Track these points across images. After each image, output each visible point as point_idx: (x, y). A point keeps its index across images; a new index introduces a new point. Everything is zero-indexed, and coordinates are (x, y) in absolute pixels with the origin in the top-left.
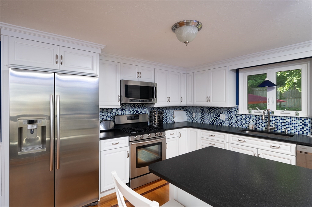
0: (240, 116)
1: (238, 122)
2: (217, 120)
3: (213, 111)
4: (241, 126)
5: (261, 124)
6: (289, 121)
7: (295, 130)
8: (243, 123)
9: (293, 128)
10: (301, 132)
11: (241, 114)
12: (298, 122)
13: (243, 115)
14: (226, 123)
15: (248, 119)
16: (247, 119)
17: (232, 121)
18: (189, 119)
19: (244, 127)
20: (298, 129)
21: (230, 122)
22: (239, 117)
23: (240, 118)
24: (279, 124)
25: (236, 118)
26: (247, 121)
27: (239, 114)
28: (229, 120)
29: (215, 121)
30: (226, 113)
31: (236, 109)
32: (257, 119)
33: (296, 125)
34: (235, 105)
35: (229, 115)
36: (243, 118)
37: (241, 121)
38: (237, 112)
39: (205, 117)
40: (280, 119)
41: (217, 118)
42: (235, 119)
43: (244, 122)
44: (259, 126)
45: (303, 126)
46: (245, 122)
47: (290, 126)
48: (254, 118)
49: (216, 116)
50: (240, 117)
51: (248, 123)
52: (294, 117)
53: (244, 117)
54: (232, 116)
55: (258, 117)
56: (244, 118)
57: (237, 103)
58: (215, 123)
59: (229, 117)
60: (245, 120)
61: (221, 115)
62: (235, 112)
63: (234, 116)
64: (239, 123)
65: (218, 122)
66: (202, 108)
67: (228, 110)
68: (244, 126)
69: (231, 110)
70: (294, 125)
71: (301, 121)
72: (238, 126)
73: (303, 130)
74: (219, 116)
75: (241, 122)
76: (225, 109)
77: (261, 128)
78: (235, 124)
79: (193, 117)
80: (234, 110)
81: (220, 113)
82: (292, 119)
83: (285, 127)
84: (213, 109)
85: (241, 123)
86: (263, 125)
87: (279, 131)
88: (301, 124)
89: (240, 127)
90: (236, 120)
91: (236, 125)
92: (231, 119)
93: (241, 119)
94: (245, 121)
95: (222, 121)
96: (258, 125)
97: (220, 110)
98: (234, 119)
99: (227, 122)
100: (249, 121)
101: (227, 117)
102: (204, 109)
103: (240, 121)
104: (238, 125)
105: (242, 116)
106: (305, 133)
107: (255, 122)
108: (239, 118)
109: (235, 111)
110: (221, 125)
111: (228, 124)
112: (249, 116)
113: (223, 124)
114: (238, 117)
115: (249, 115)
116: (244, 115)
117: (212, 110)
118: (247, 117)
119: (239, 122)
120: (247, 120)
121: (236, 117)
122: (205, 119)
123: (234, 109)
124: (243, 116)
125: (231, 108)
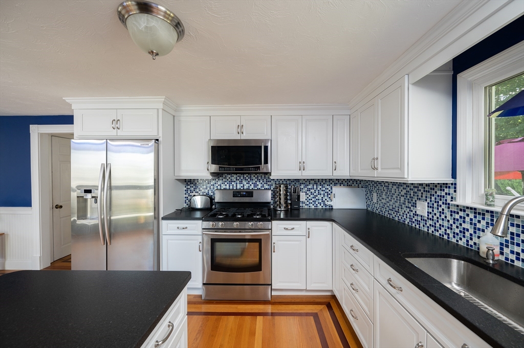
0: (461, 210)
1: (454, 226)
2: (412, 214)
3: (404, 191)
4: (464, 240)
8: (467, 234)
11: (464, 207)
13: (468, 208)
14: (428, 225)
15: (484, 223)
16: (479, 222)
17: (441, 222)
18: (368, 206)
19: (471, 246)
21: (438, 225)
22: (458, 213)
23: (461, 217)
25: (451, 215)
26: (479, 229)
27: (458, 206)
28: (435, 218)
29: (408, 216)
30: (428, 200)
31: (452, 191)
34: (449, 180)
35: (435, 205)
36: (467, 219)
38: (452, 198)
39: (391, 203)
41: (412, 208)
42: (449, 218)
43: (471, 231)
46: (475, 232)
49: (410, 205)
50: (461, 214)
53: (472, 216)
54: (440, 209)
56: (471, 220)
57: (454, 176)
58: (408, 220)
59: (436, 211)
60: (475, 224)
61: (418, 202)
62: (449, 199)
63: (446, 211)
64: (457, 231)
65: (414, 220)
66: (387, 184)
67: (433, 192)
68: (471, 243)
69: (439, 193)
72: (454, 240)
74: (415, 205)
75: (464, 229)
76: (427, 189)
78: (448, 231)
79: (374, 201)
80: (446, 194)
81: (416, 198)
84: (405, 186)
85: (464, 233)
89: (461, 243)
90: (451, 222)
91: (451, 235)
92: (438, 215)
93: (464, 222)
94: (475, 228)
95: (419, 219)
97: (416, 190)
98: (446, 217)
99: (431, 222)
101: (430, 210)
102: (390, 186)
103: (461, 224)
104: (454, 237)
105: (464, 211)
108: (457, 216)
109: (449, 194)
110: (417, 226)
111: (433, 229)
112: (488, 216)
113: (421, 225)
114: (454, 212)
115: (487, 211)
116: (471, 208)
117: (401, 188)
118: (479, 217)
119: (457, 227)
120: (478, 226)
121: (451, 211)
122: (391, 208)
123: (447, 190)
124: (468, 211)
125: (439, 187)
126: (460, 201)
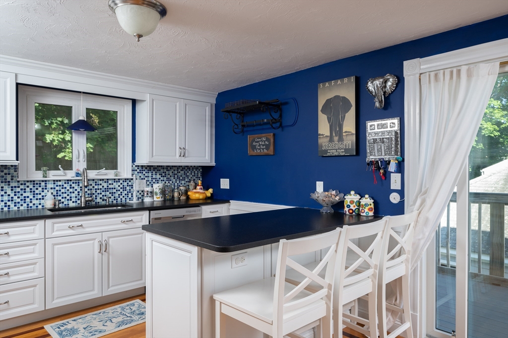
0: (22, 184)
1: (15, 198)
4: (25, 205)
5: (65, 195)
6: (105, 185)
7: (113, 197)
8: (28, 200)
9: (110, 195)
10: (119, 199)
11: (24, 181)
12: (116, 185)
13: (28, 181)
15: (40, 189)
16: (37, 189)
19: (31, 207)
20: (117, 195)
22: (19, 187)
23: (21, 189)
24: (94, 192)
25: (12, 190)
26: (37, 194)
27: (18, 182)
31: (12, 171)
32: (58, 188)
33: (114, 191)
36: (28, 190)
37: (25, 195)
38: (12, 177)
40: (94, 185)
42: (9, 192)
43: (31, 197)
44: (63, 200)
45: (121, 190)
46: (34, 197)
47: (108, 193)
48: (52, 186)
50: (22, 187)
51: (40, 197)
52: (112, 179)
53: (31, 186)
55: (59, 183)
56: (31, 189)
57: (17, 157)
60: (34, 192)
62: (9, 178)
63: (6, 187)
64: (19, 200)
68: (31, 205)
70: (111, 191)
71: (119, 184)
72: (16, 208)
73: (121, 197)
75: (25, 197)
77: (66, 203)
78: (9, 203)
80: (6, 174)
82: (110, 182)
83: (101, 196)
85: (25, 200)
86: (68, 198)
87: (94, 203)
88: (119, 188)
89: (22, 208)
90: (12, 195)
91: (12, 206)
93: (25, 192)
94: (34, 194)
96: (60, 198)
98: (6, 193)
100: (43, 194)
103: (22, 195)
104: (15, 206)
105: (25, 184)
106: (124, 199)
107: (55, 193)
108: (18, 190)
109: (9, 174)
112: (43, 184)
114: (15, 187)
115: (43, 181)
116: (31, 181)
118: (37, 186)
119: (18, 197)
120: (37, 192)
121: (12, 187)
123: (6, 171)
124: (28, 184)
126: (22, 178)
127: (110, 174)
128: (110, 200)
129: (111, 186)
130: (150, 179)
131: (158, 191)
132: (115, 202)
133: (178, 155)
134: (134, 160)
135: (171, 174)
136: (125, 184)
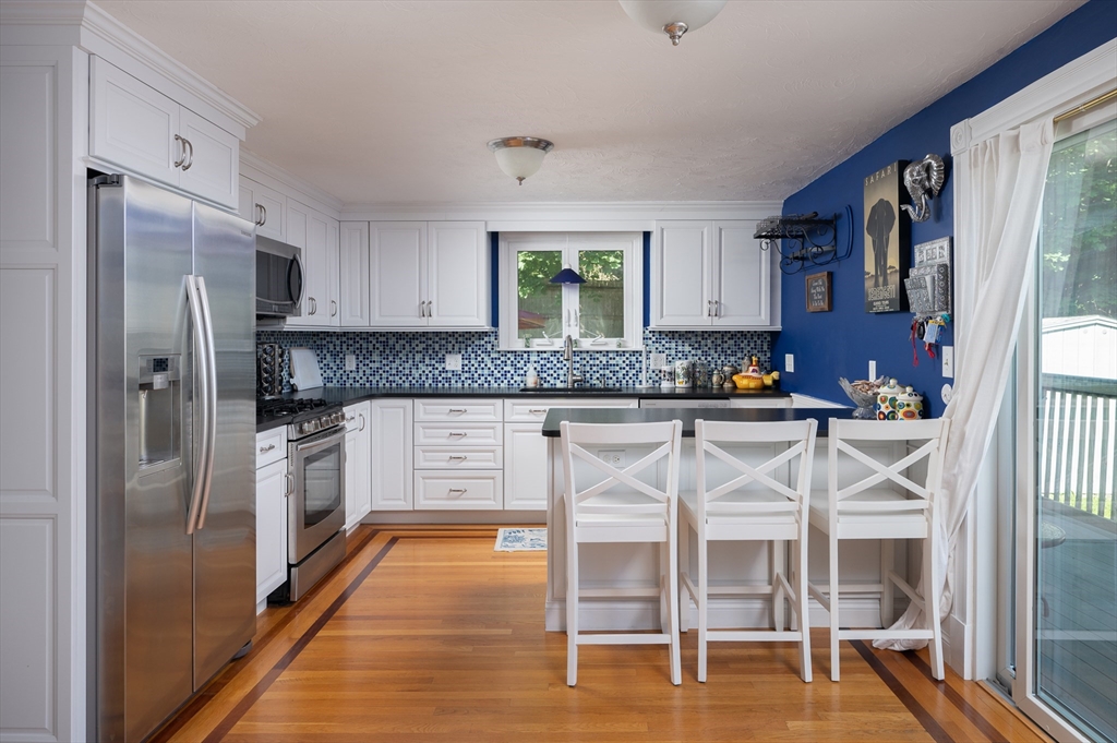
0: (502, 355)
1: (496, 372)
2: (437, 372)
3: (424, 346)
4: (506, 381)
5: (551, 372)
6: (604, 360)
7: (614, 378)
8: (509, 375)
9: (611, 375)
10: (624, 382)
11: (505, 352)
12: (619, 360)
13: (509, 352)
14: (463, 378)
15: (522, 362)
16: (519, 362)
17: (480, 372)
18: (330, 380)
19: (512, 384)
20: (620, 375)
21: (476, 375)
22: (499, 359)
23: (502, 362)
24: (588, 368)
25: (492, 362)
26: (519, 368)
27: (499, 352)
28: (473, 369)
29: (430, 375)
30: (463, 352)
31: (492, 339)
32: (542, 362)
33: (617, 368)
34: (487, 328)
35: (473, 355)
36: (509, 362)
37: (505, 369)
38: (493, 345)
39: (394, 365)
40: (588, 359)
41: (437, 365)
42: (489, 365)
43: (512, 372)
44: (548, 378)
45: (627, 368)
46: (515, 372)
47: (607, 372)
48: (536, 358)
49: (433, 362)
50: (503, 359)
51: (522, 372)
52: (613, 352)
53: (512, 359)
54: (479, 359)
55: (545, 355)
56: (512, 362)
57: (495, 321)
58: (430, 381)
59: (473, 362)
60: (516, 365)
61: (448, 357)
62: (489, 347)
63: (486, 359)
64: (499, 375)
65: (440, 378)
66: (383, 339)
67: (469, 342)
68: (512, 382)
69: (477, 342)
70: (612, 368)
71: (624, 358)
72: (496, 385)
73: (627, 378)
74: (442, 360)
75: (506, 372)
76: (460, 339)
77: (552, 382)
78: (489, 378)
79: (348, 368)
80: (486, 342)
81: (443, 352)
82: (611, 355)
83: (598, 375)
84: (423, 339)
85: (506, 375)
86: (555, 375)
87: (588, 385)
88: (624, 365)
89: (502, 385)
90: (492, 369)
91: (492, 382)
92: (476, 365)
93: (506, 365)
94: (515, 369)
95: (450, 375)
96: (545, 375)
97: (443, 342)
98: (486, 365)
99: (467, 375)
100: (525, 369)
101: (466, 362)
102: (391, 342)
103: (502, 369)
104: (496, 382)
105: (506, 355)
106: (631, 382)
107: (539, 369)
108: (499, 362)
109: (489, 342)
110: (447, 385)
111: (470, 381)
112: (525, 355)
113: (453, 382)
114: (496, 358)
115: (525, 352)
116: (512, 352)
117: (417, 342)
118: (519, 358)
119: (499, 372)
120: (519, 365)
121: (492, 359)
122: (394, 372)
123: (486, 339)
124: (509, 355)
125: (476, 336)
126: (503, 347)
127: (612, 344)
128: (611, 382)
129: (611, 362)
130: (673, 352)
131: (679, 371)
132: (618, 385)
133: (706, 313)
134: (646, 322)
135: (710, 344)
136: (634, 359)
